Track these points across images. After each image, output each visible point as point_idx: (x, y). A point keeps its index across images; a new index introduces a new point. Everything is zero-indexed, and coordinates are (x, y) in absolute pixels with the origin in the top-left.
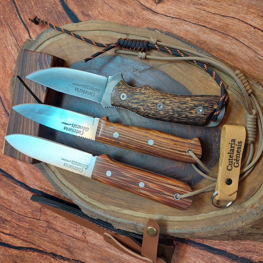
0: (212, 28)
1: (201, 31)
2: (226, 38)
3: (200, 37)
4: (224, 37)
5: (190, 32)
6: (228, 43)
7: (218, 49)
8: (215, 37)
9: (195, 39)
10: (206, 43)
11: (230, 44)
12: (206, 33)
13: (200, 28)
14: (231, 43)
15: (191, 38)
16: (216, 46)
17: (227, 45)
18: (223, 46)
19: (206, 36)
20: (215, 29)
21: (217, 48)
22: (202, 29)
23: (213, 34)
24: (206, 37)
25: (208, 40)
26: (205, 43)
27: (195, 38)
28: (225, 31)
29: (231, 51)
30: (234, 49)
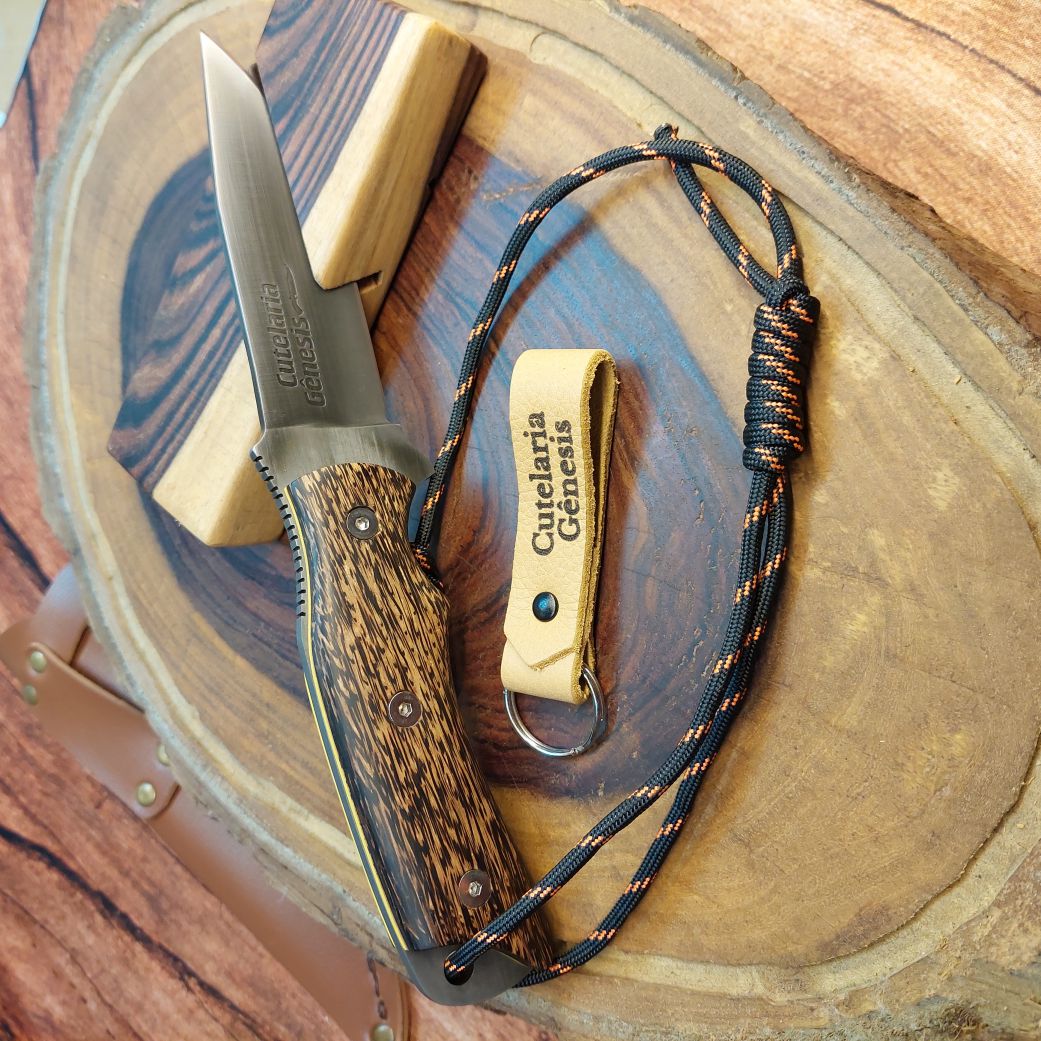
0: (923, 21)
1: (866, 31)
2: (987, 84)
3: (853, 63)
4: (978, 75)
5: (811, 31)
6: (991, 111)
7: (934, 135)
8: (929, 70)
9: (830, 72)
10: (879, 99)
11: (1004, 114)
12: (887, 45)
13: (867, 16)
14: (1009, 112)
15: (809, 63)
16: (926, 123)
17: (987, 119)
18: (962, 124)
19: (885, 59)
20: (941, 28)
21: (929, 132)
22: (876, 23)
23: (925, 53)
24: (886, 67)
25: (889, 86)
26: (875, 96)
27: (831, 68)
28: (989, 43)
29: (999, 154)
30: (1017, 148)
